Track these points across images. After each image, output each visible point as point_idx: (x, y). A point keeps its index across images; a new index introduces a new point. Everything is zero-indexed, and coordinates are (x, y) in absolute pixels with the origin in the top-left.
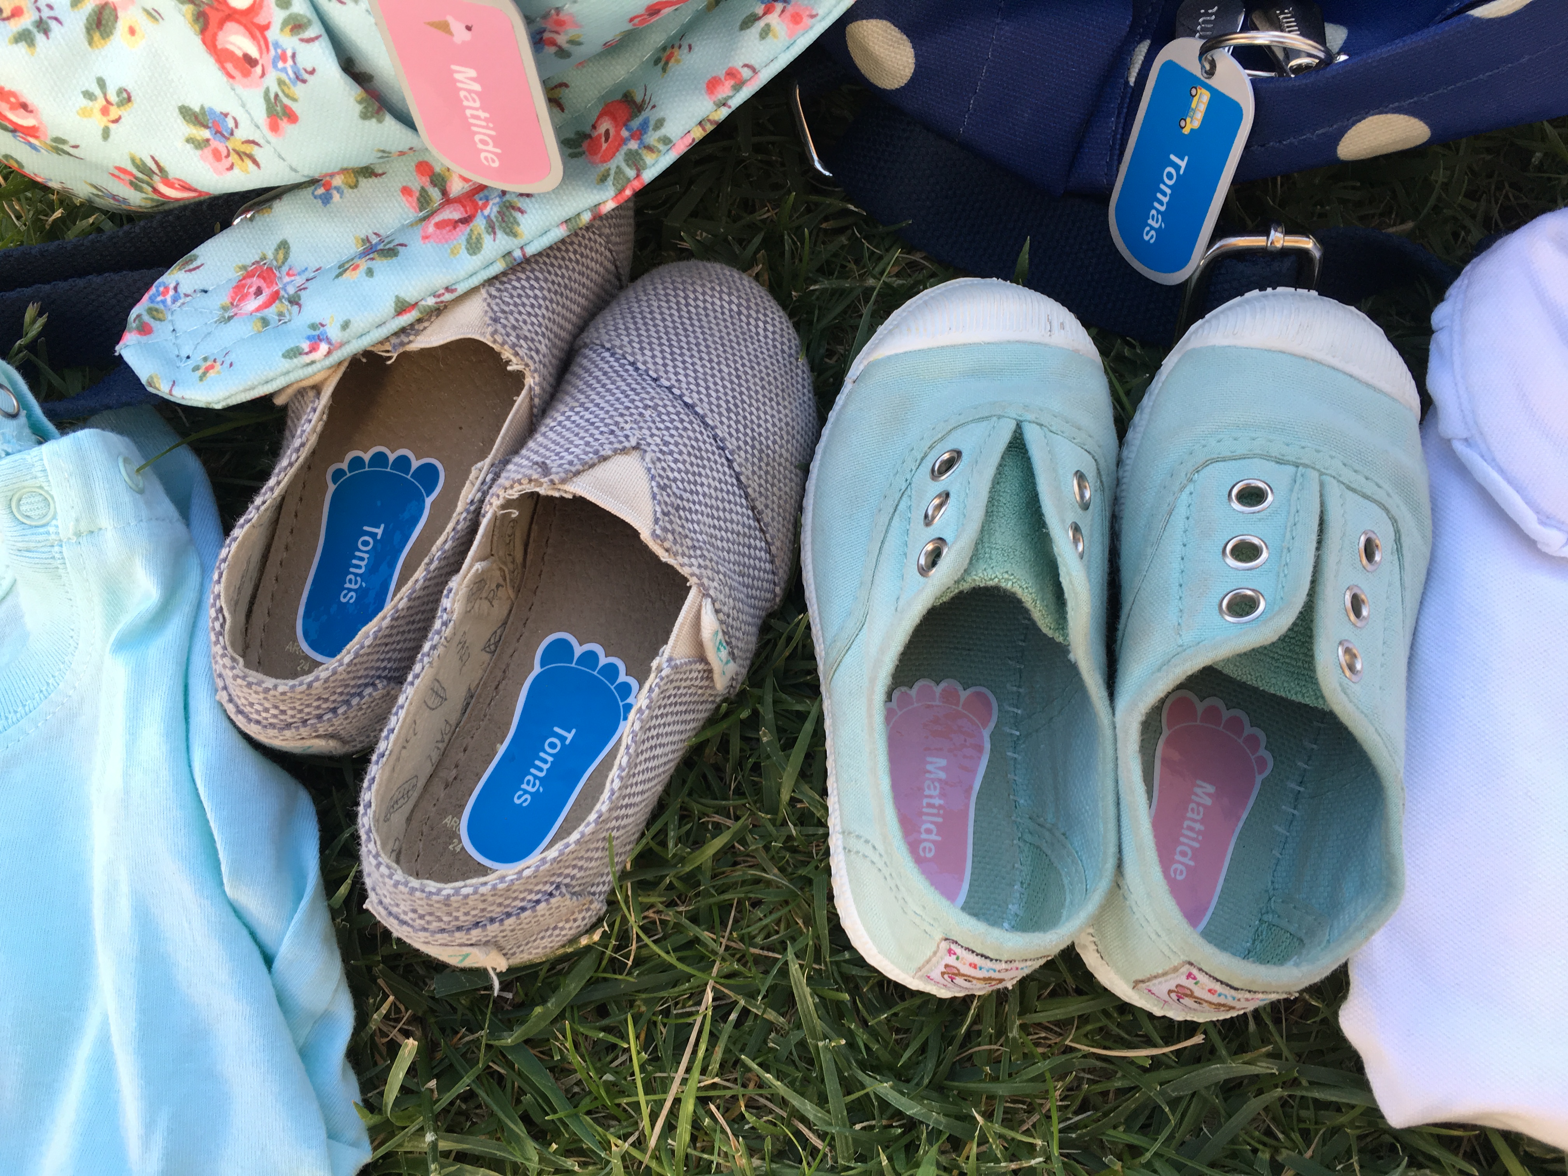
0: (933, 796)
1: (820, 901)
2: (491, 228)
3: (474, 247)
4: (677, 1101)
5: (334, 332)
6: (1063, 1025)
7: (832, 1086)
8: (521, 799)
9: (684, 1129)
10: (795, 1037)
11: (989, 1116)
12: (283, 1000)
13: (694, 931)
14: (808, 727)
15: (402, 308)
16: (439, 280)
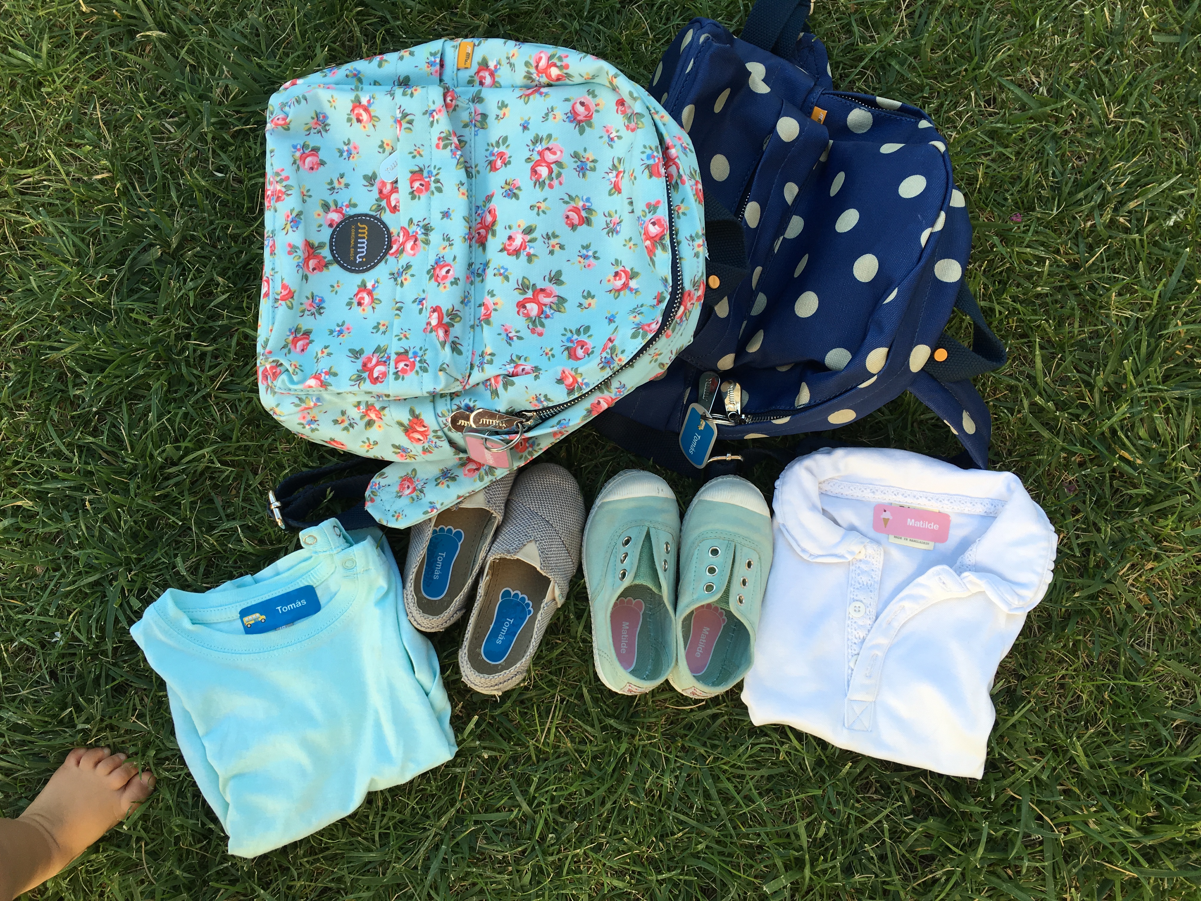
0: (625, 635)
1: (591, 667)
2: (487, 474)
3: (481, 479)
4: (549, 729)
5: (438, 506)
6: (665, 700)
7: (596, 722)
8: (499, 642)
9: (552, 736)
10: (584, 707)
11: (642, 728)
12: (432, 705)
13: (551, 677)
14: (586, 614)
15: (459, 497)
16: (470, 489)
